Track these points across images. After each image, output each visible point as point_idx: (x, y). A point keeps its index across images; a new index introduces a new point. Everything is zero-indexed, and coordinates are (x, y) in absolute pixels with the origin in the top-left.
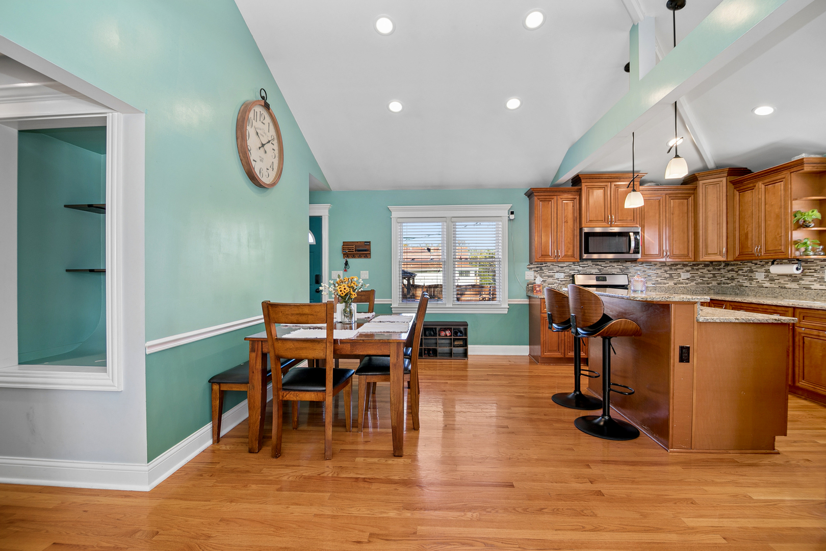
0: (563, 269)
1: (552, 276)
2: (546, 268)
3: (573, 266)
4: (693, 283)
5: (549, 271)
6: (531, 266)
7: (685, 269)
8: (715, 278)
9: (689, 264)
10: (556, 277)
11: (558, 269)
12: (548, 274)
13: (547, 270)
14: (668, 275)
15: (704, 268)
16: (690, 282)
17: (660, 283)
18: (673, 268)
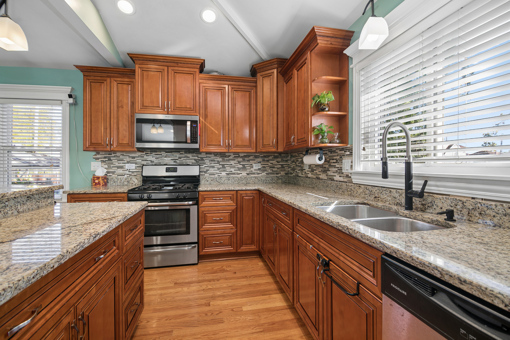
0: (134, 159)
1: (122, 167)
2: (115, 158)
3: (145, 157)
4: (264, 174)
5: (119, 162)
6: (98, 156)
7: (256, 160)
8: (283, 169)
9: (260, 156)
10: (127, 168)
11: (128, 159)
12: (117, 164)
13: (116, 161)
14: (241, 166)
15: (273, 159)
16: (261, 172)
17: (234, 174)
18: (246, 159)
